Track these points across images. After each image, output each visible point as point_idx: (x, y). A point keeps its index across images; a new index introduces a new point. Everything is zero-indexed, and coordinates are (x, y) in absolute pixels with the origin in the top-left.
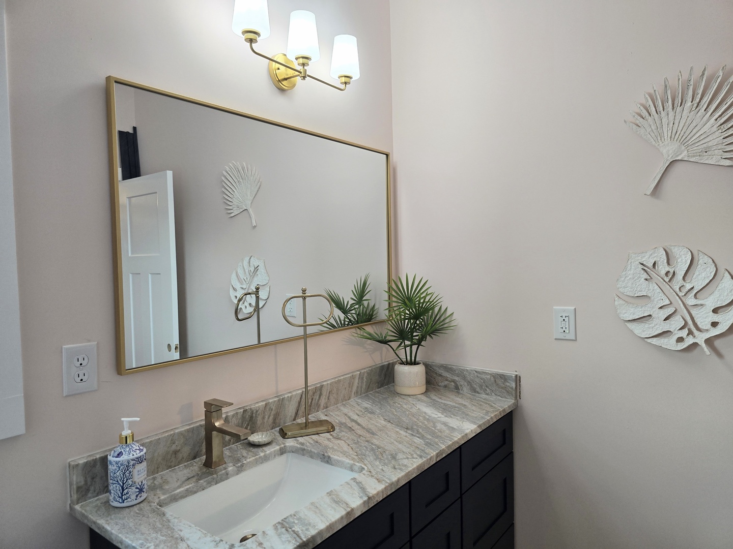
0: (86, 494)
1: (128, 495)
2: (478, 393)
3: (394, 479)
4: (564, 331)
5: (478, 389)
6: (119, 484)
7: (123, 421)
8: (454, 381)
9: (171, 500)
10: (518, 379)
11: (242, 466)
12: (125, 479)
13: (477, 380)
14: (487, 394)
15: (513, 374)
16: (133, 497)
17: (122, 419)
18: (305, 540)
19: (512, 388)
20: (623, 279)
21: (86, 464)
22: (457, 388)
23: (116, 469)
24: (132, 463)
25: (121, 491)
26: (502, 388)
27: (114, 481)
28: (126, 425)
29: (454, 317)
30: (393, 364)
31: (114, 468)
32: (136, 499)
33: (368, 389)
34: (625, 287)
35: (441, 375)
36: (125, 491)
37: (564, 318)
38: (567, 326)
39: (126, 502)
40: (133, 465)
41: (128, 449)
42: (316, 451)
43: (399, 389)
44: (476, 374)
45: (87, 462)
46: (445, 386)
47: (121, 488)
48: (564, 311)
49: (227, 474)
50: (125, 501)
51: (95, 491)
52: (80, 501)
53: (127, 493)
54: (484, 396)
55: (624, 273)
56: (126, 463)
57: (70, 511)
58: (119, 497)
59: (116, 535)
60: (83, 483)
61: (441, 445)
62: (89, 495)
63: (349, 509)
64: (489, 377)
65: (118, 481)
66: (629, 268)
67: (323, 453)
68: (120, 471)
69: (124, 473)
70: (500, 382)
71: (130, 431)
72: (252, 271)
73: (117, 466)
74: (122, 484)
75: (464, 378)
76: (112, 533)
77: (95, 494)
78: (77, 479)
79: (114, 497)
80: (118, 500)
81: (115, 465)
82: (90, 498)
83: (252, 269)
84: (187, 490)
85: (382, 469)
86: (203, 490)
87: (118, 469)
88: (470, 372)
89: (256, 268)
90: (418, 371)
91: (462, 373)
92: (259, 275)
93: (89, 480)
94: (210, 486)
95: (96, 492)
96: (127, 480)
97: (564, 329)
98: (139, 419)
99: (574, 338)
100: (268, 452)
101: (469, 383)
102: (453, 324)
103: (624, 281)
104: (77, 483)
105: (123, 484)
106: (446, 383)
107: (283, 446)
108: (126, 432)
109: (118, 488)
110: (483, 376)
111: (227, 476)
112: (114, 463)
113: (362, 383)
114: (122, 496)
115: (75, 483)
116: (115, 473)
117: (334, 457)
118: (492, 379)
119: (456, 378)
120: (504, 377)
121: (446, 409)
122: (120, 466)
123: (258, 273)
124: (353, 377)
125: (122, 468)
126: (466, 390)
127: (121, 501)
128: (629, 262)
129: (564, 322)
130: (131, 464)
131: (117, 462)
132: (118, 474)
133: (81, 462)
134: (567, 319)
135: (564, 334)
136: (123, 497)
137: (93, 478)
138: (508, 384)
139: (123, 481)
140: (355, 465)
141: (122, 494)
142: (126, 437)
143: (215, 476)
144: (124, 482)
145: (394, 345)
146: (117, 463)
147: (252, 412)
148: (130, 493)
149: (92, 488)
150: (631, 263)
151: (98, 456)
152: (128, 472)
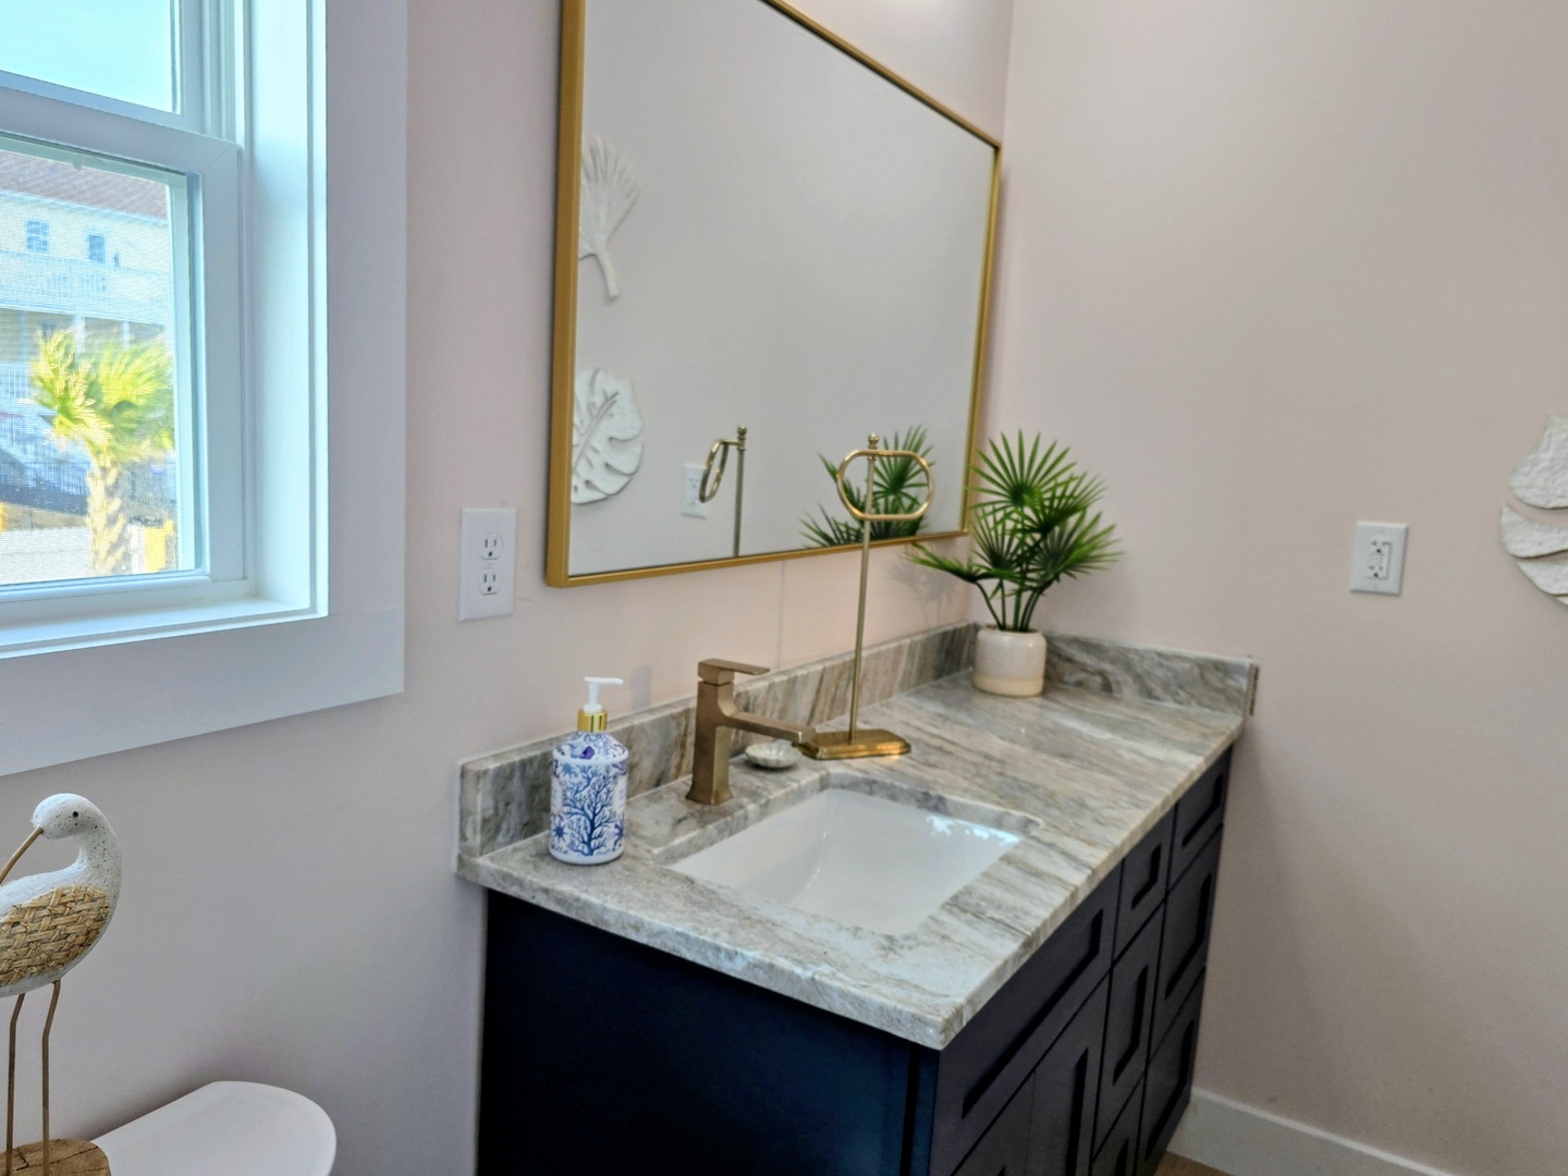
0: (493, 838)
1: (601, 840)
2: (1157, 698)
3: (1118, 842)
4: (1376, 575)
5: (1158, 691)
6: (586, 815)
7: (588, 683)
8: (1101, 673)
9: (667, 858)
10: (1254, 674)
11: (767, 804)
12: (599, 805)
13: (1159, 673)
14: (1180, 703)
15: (1247, 662)
16: (609, 845)
17: (588, 679)
18: (1029, 933)
19: (1240, 691)
20: (1526, 469)
21: (499, 770)
22: (1107, 688)
23: (581, 783)
24: (614, 771)
25: (589, 829)
26: (1218, 690)
27: (575, 807)
28: (593, 693)
29: (1115, 535)
30: (976, 628)
31: (576, 780)
32: (614, 850)
33: (921, 678)
34: (1528, 487)
35: (1070, 660)
36: (597, 831)
37: (1379, 546)
38: (1384, 565)
39: (599, 853)
40: (615, 777)
41: (601, 744)
42: (905, 786)
43: (987, 683)
44: (1157, 659)
45: (500, 768)
46: (1079, 684)
47: (588, 823)
48: (1382, 531)
49: (746, 818)
50: (595, 852)
51: (508, 832)
52: (486, 850)
53: (600, 836)
54: (1171, 705)
55: (1531, 457)
56: (603, 771)
57: (459, 869)
58: (583, 842)
59: (620, 913)
60: (491, 812)
61: (1161, 788)
62: (500, 839)
63: (1073, 889)
64: (1187, 666)
65: (583, 809)
66: (1544, 445)
67: (924, 790)
68: (589, 788)
69: (598, 792)
70: (1213, 677)
71: (599, 707)
72: (598, 404)
73: (583, 777)
74: (591, 816)
75: (1128, 667)
76: (605, 910)
77: (508, 839)
78: (482, 802)
79: (572, 843)
80: (580, 848)
81: (580, 775)
82: (500, 845)
83: (599, 400)
84: (690, 841)
85: (1076, 824)
86: (712, 844)
87: (586, 784)
88: (1142, 655)
89: (610, 400)
90: (1031, 646)
91: (1124, 658)
92: (616, 416)
93: (501, 805)
94: (721, 839)
95: (510, 835)
96: (602, 807)
97: (1376, 570)
98: (619, 681)
99: (1395, 590)
100: (803, 782)
101: (1138, 678)
102: (1109, 550)
103: (1528, 474)
104: (484, 811)
105: (595, 815)
106: (1082, 676)
107: (824, 773)
108: (593, 708)
109: (582, 823)
110: (1176, 665)
111: (745, 822)
112: (578, 770)
113: (912, 664)
114: (590, 841)
115: (479, 810)
116: (577, 792)
117: (953, 798)
118: (1196, 671)
119: (1108, 667)
120: (1222, 668)
121: (1113, 726)
122: (590, 776)
123: (614, 410)
124: (899, 650)
125: (594, 780)
126: (1128, 691)
127: (586, 850)
128: (1547, 433)
129: (1378, 556)
130: (611, 774)
131: (584, 767)
132: (585, 793)
133: (492, 766)
134: (1385, 550)
135: (1376, 581)
136: (592, 843)
137: (507, 804)
138: (1231, 682)
139: (595, 809)
140: (1009, 814)
141: (590, 836)
142: (593, 718)
143: (729, 818)
144: (597, 811)
145: (990, 585)
146: (584, 770)
147: (749, 699)
148: (605, 835)
149: (504, 826)
150: (1550, 436)
151: (517, 758)
152: (605, 790)
